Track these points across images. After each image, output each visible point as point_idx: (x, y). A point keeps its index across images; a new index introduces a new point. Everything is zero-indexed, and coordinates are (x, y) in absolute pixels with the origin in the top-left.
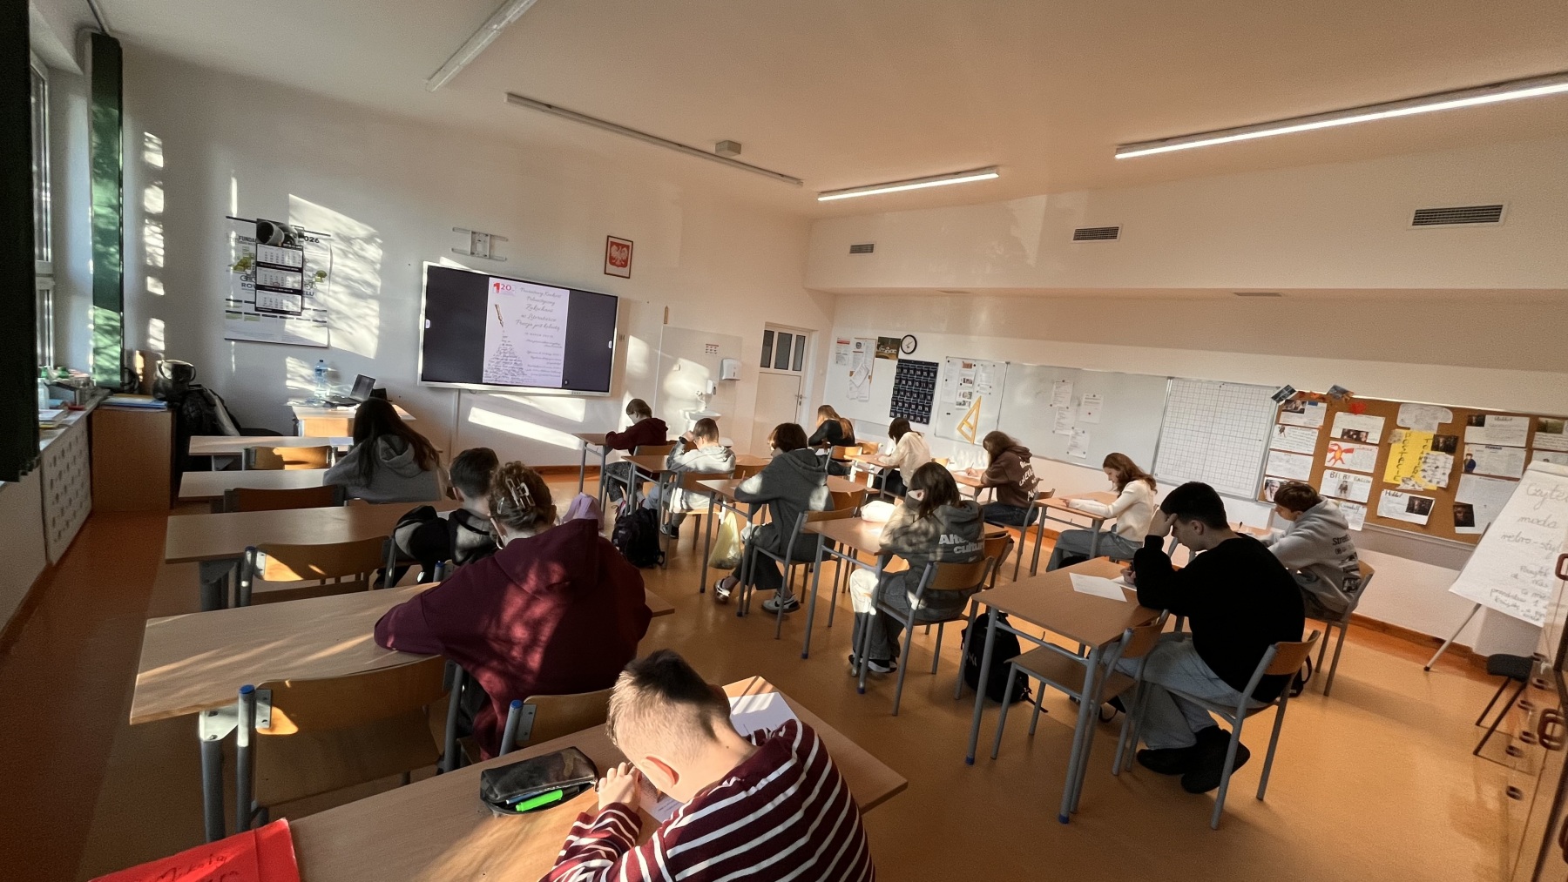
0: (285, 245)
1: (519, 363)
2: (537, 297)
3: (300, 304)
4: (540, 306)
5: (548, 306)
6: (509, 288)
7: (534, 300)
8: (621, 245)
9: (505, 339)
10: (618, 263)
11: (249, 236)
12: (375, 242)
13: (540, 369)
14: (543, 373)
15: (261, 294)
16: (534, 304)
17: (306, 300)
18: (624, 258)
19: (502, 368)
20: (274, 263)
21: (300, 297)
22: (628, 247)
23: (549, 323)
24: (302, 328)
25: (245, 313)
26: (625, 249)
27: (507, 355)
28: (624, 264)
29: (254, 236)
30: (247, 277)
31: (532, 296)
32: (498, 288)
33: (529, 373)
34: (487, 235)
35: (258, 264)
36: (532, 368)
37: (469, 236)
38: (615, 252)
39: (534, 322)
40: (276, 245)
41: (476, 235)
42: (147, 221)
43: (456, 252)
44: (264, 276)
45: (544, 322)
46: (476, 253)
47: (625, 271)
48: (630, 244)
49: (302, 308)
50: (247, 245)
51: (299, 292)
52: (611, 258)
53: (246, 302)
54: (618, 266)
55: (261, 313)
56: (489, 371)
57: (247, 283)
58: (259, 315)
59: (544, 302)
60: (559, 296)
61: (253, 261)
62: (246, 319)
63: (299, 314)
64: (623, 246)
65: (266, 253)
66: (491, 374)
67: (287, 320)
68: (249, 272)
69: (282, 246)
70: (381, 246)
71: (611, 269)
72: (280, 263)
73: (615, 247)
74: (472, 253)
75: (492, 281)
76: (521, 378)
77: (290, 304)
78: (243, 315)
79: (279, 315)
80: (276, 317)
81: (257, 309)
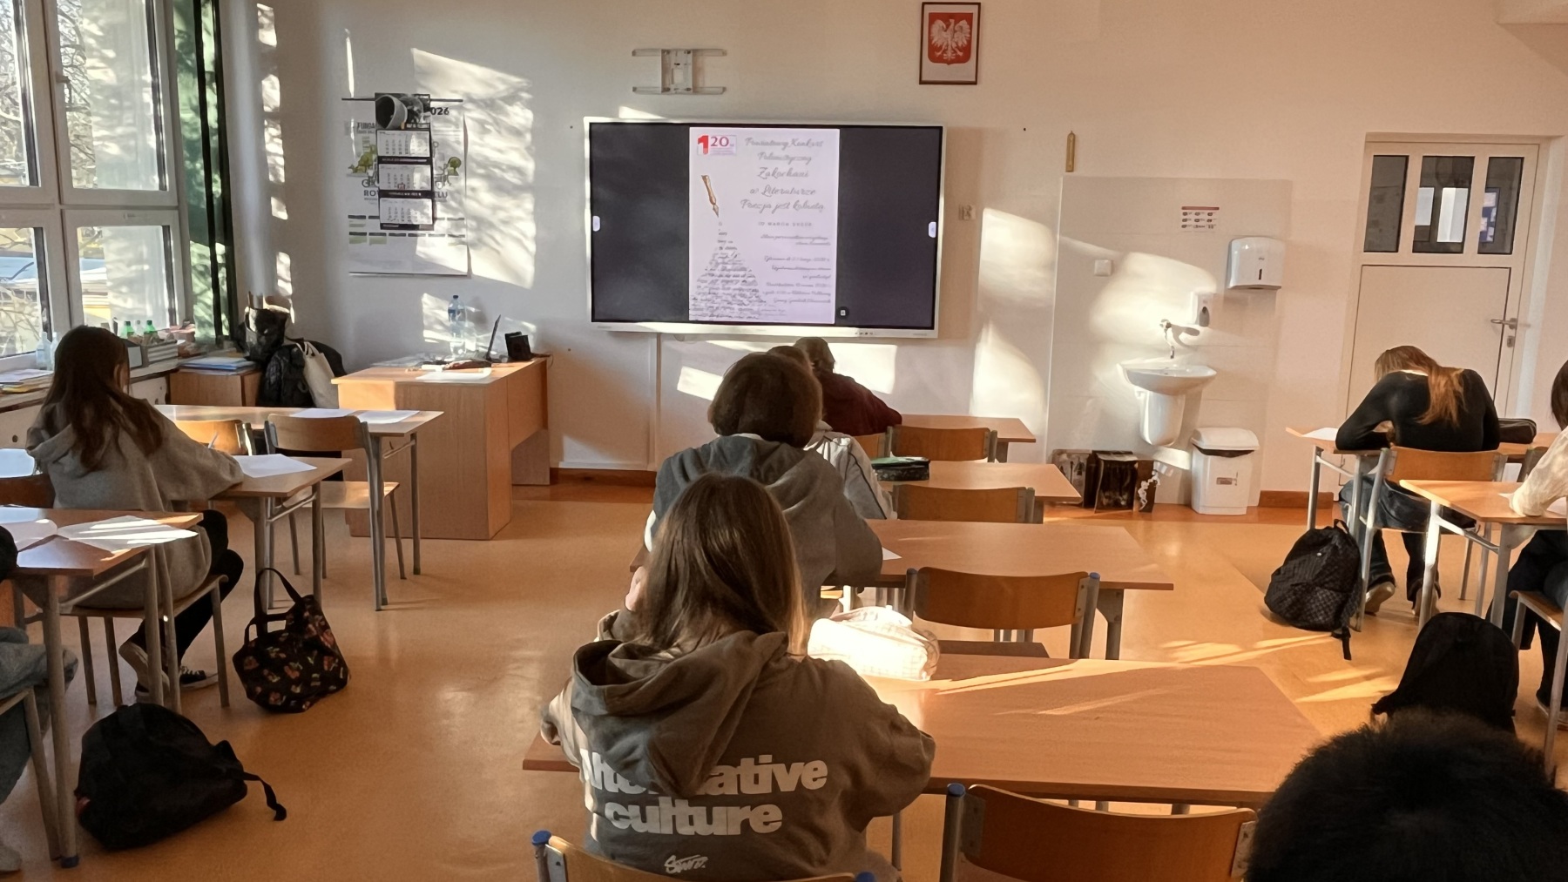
0: (409, 126)
1: (750, 280)
2: (778, 151)
3: (430, 212)
4: (783, 167)
5: (799, 167)
6: (724, 142)
7: (771, 157)
8: (952, 16)
9: (723, 238)
10: (949, 55)
11: (368, 122)
12: (520, 99)
13: (789, 289)
14: (796, 297)
15: (388, 203)
16: (771, 166)
17: (439, 206)
18: (963, 42)
19: (720, 292)
20: (397, 154)
21: (428, 202)
22: (969, 17)
23: (802, 199)
24: (438, 248)
25: (371, 234)
26: (963, 23)
27: (729, 267)
28: (964, 54)
29: (372, 119)
30: (370, 182)
31: (768, 150)
32: (706, 146)
33: (769, 299)
34: (689, 52)
35: (381, 160)
36: (776, 289)
37: (658, 60)
38: (941, 36)
39: (775, 200)
40: (399, 128)
41: (672, 55)
42: (266, 123)
43: (642, 92)
44: (390, 177)
45: (792, 199)
46: (672, 87)
47: (964, 71)
48: (974, 10)
49: (434, 219)
50: (367, 135)
51: (429, 194)
52: (933, 49)
53: (371, 217)
54: (949, 62)
55: (387, 232)
56: (699, 297)
57: (369, 189)
58: (384, 234)
59: (790, 159)
60: (819, 144)
61: (374, 157)
62: (372, 242)
63: (430, 227)
64: (958, 17)
65: (389, 141)
66: (703, 305)
67: (419, 239)
68: (371, 173)
69: (406, 129)
70: (529, 105)
71: (934, 70)
72: (404, 155)
73: (939, 23)
74: (666, 90)
75: (695, 134)
76: (755, 308)
77: (418, 215)
78: (368, 236)
79: (407, 232)
80: (404, 235)
81: (382, 226)
